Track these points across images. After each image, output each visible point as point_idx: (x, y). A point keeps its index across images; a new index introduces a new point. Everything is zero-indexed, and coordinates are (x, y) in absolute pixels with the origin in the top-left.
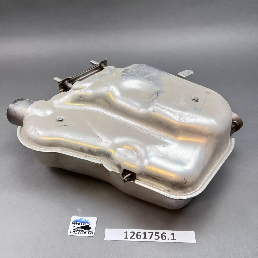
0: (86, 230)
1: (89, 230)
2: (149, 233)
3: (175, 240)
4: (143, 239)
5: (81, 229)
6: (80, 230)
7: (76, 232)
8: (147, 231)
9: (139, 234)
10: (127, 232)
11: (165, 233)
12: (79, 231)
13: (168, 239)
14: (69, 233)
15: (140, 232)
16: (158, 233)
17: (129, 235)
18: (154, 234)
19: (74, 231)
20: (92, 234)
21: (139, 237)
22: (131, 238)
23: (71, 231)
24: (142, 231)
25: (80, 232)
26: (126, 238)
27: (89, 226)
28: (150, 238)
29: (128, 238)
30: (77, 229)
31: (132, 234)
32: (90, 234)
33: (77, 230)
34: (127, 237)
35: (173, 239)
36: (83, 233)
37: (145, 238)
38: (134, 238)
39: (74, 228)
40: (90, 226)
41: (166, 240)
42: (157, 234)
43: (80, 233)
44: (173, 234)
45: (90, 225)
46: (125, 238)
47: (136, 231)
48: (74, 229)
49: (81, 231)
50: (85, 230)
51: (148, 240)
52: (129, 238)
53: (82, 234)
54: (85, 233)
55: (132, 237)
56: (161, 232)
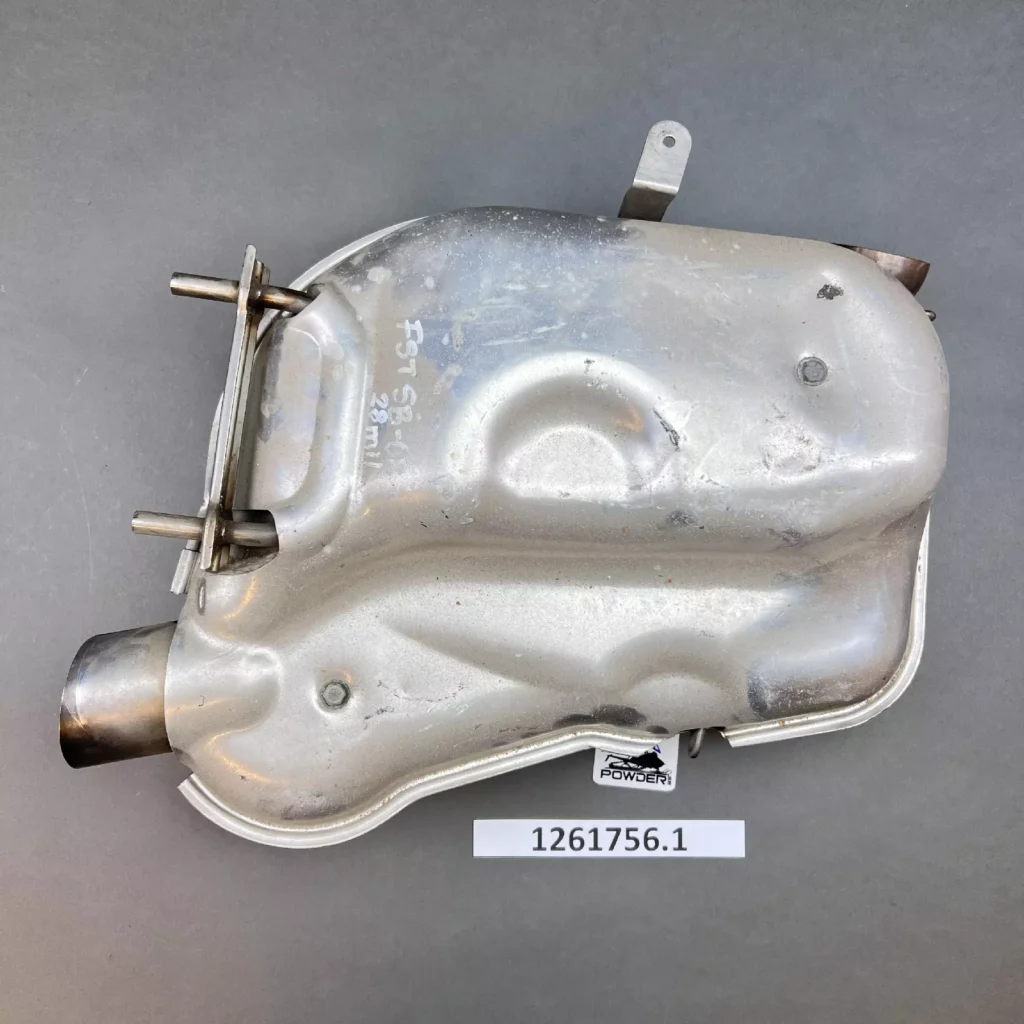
0: (648, 770)
1: (657, 768)
2: (608, 830)
3: (685, 849)
4: (591, 849)
5: (632, 765)
6: (630, 769)
7: (617, 775)
8: (602, 825)
9: (576, 834)
10: (539, 831)
11: (655, 829)
12: (627, 773)
13: (665, 848)
14: (597, 778)
15: (581, 829)
16: (636, 830)
17: (549, 839)
18: (623, 834)
19: (612, 770)
20: (670, 783)
21: (577, 843)
22: (554, 848)
23: (602, 771)
24: (588, 824)
25: (629, 774)
26: (540, 847)
27: (654, 755)
28: (612, 848)
29: (545, 849)
30: (619, 765)
31: (557, 834)
32: (663, 781)
33: (622, 768)
34: (543, 846)
35: (680, 848)
36: (641, 777)
37: (596, 847)
38: (563, 849)
39: (611, 760)
40: (660, 756)
41: (659, 853)
42: (632, 834)
43: (632, 778)
44: (680, 831)
45: (659, 751)
46: (535, 849)
47: (568, 825)
48: (611, 766)
49: (632, 773)
50: (644, 767)
51: (605, 853)
52: (549, 848)
53: (637, 780)
54: (647, 779)
55: (557, 846)
56: (642, 825)
